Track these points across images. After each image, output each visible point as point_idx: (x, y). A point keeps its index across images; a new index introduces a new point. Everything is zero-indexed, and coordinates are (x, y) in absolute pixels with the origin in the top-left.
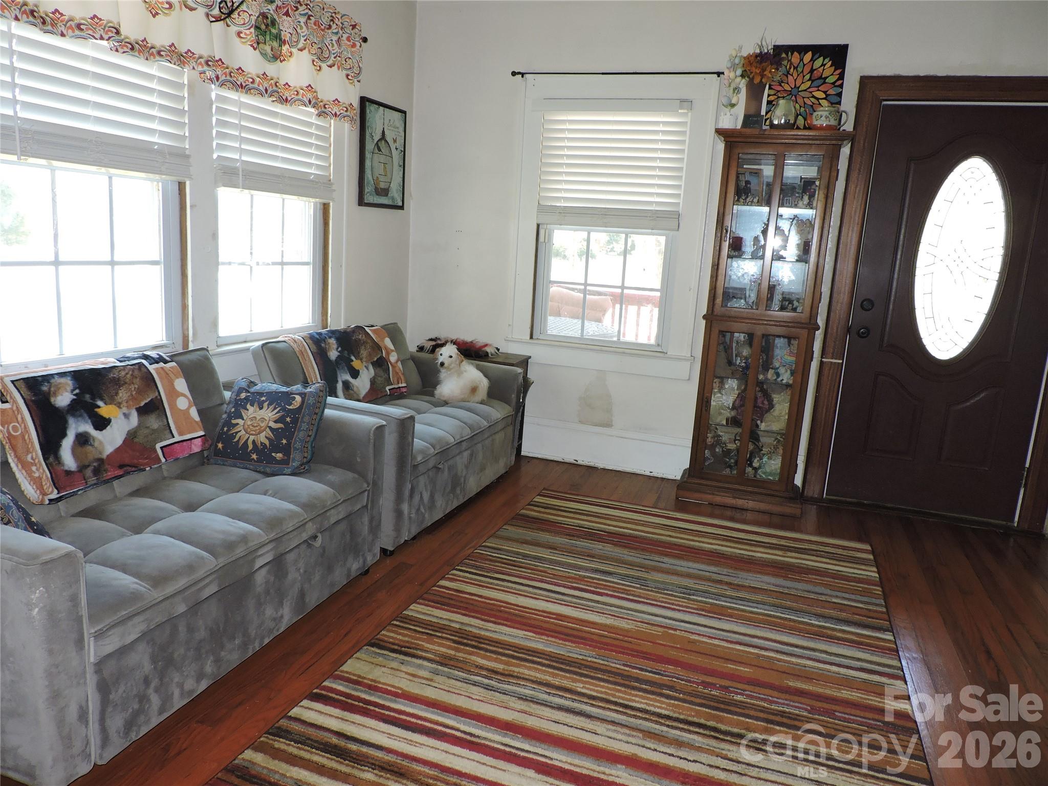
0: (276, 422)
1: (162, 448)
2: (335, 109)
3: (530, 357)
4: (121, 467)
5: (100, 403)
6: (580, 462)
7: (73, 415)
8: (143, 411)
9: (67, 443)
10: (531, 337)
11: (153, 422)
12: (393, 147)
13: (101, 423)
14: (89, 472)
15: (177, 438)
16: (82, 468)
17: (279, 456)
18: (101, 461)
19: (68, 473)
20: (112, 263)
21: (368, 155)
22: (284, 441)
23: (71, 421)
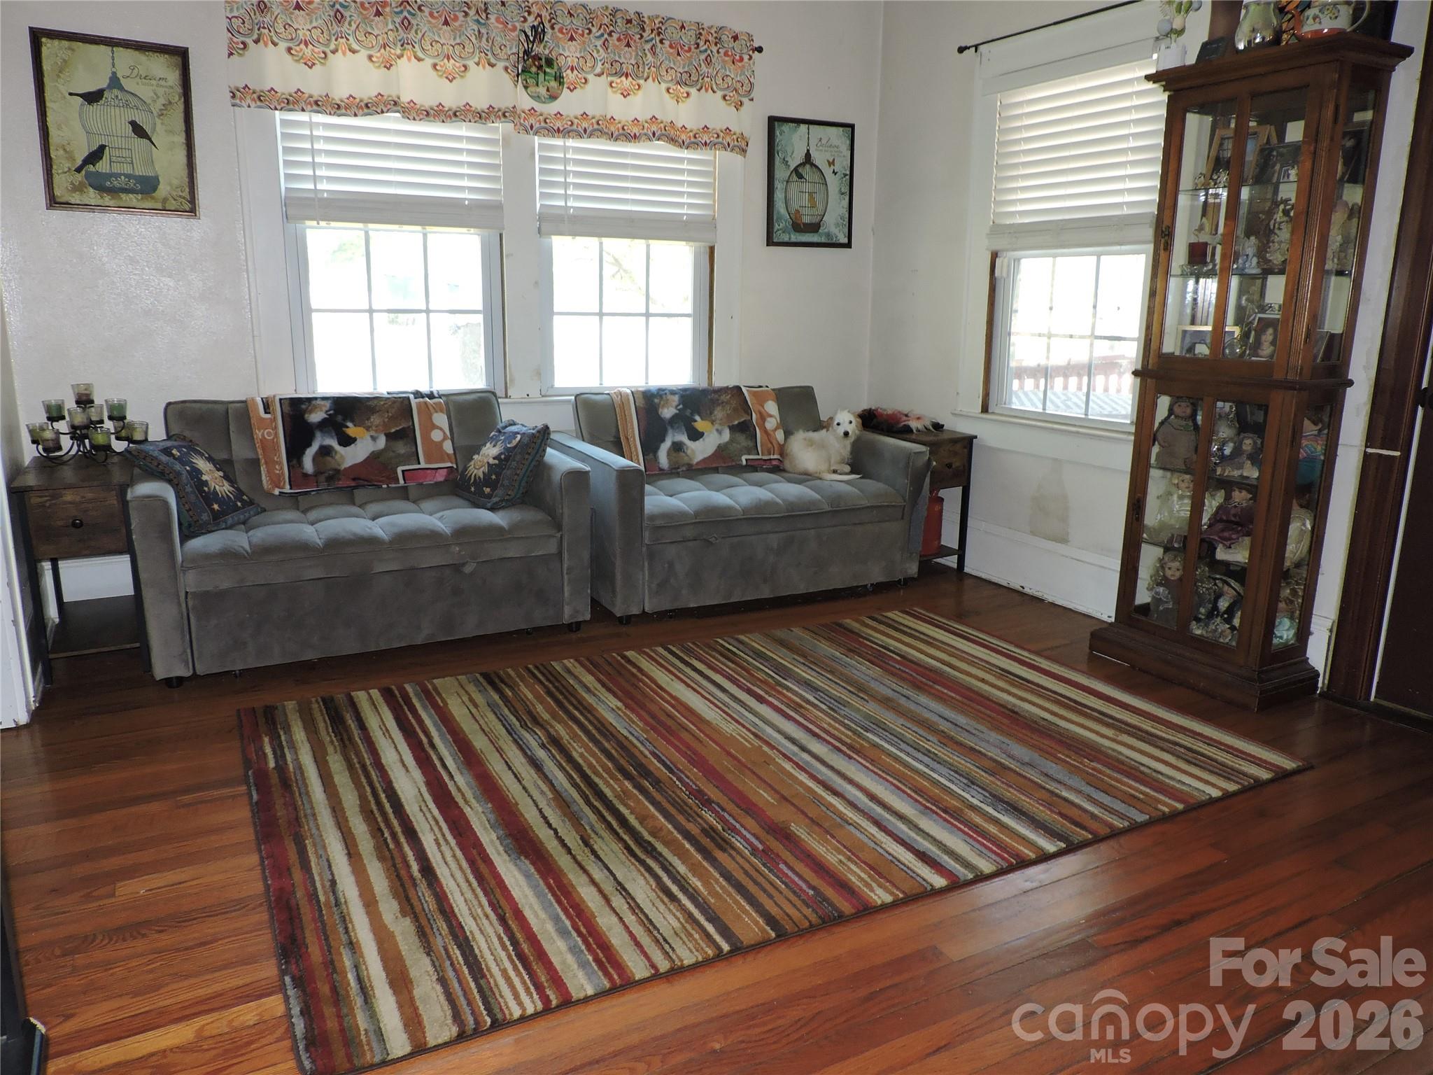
0: (494, 458)
1: (403, 471)
2: (706, 138)
3: (976, 437)
4: (354, 479)
5: (350, 424)
6: (1027, 590)
7: (321, 431)
8: (390, 437)
9: (310, 453)
10: (985, 409)
11: (401, 448)
12: (827, 172)
13: (347, 441)
14: (322, 478)
15: (423, 465)
16: (317, 473)
17: (487, 490)
18: (337, 471)
19: (306, 475)
20: (428, 311)
21: (779, 186)
22: (494, 477)
23: (318, 435)
